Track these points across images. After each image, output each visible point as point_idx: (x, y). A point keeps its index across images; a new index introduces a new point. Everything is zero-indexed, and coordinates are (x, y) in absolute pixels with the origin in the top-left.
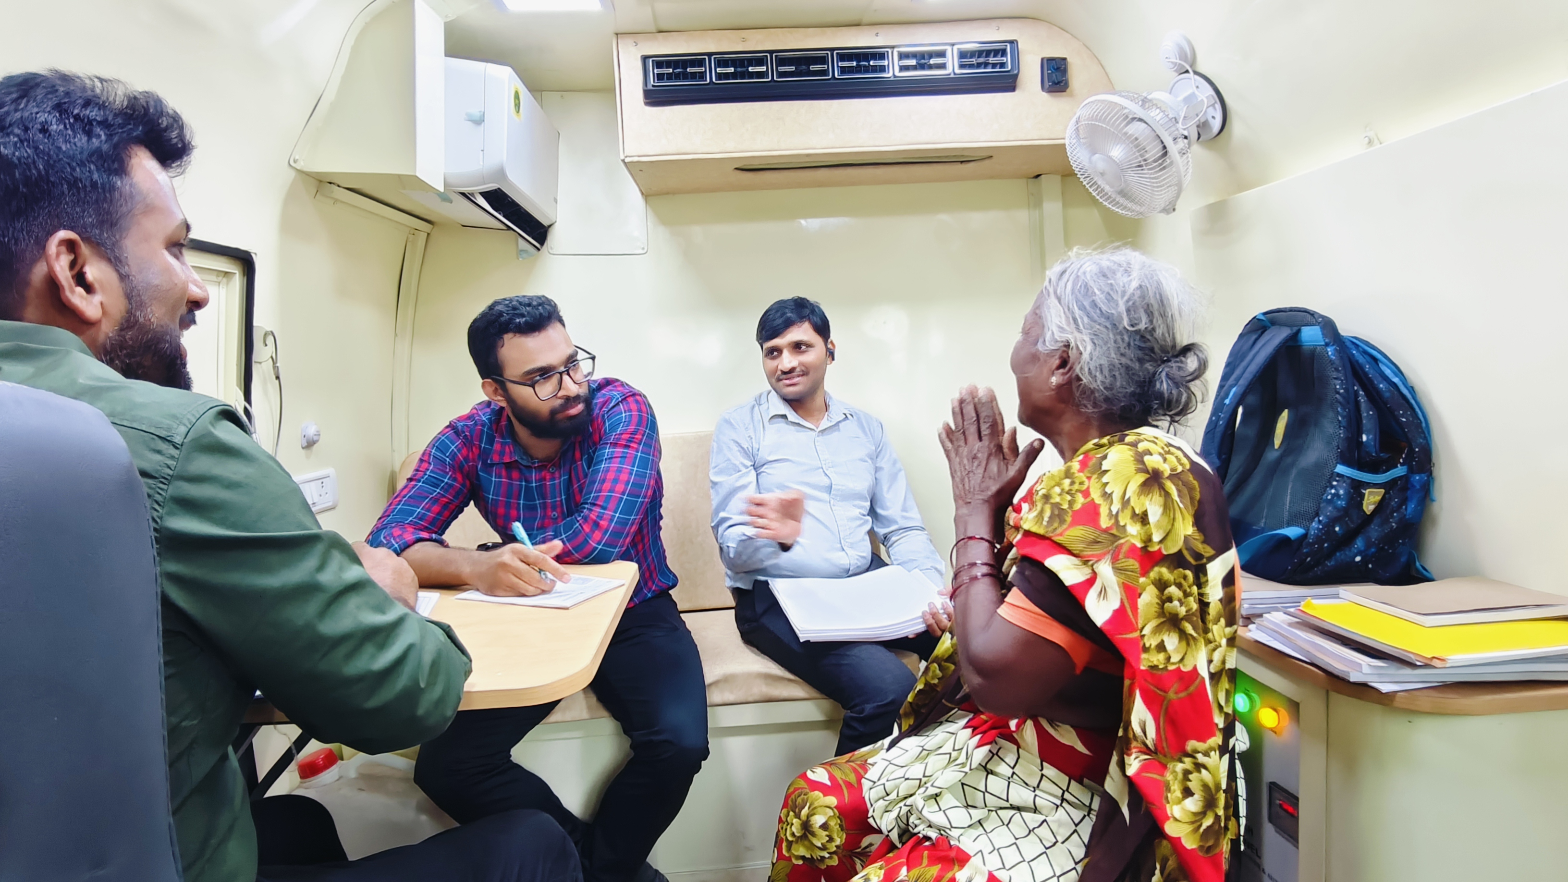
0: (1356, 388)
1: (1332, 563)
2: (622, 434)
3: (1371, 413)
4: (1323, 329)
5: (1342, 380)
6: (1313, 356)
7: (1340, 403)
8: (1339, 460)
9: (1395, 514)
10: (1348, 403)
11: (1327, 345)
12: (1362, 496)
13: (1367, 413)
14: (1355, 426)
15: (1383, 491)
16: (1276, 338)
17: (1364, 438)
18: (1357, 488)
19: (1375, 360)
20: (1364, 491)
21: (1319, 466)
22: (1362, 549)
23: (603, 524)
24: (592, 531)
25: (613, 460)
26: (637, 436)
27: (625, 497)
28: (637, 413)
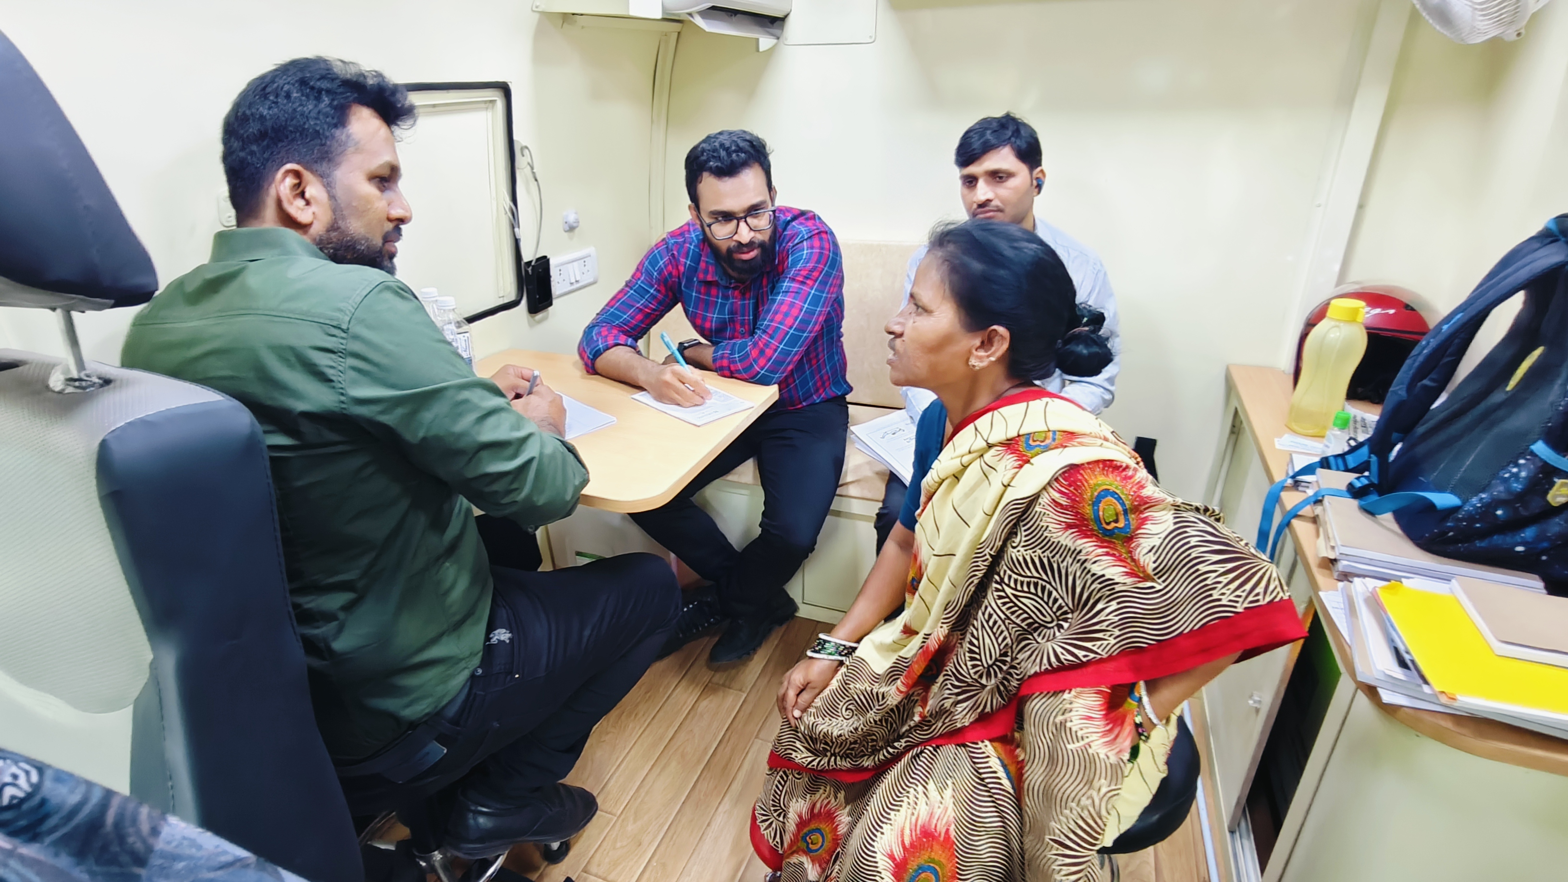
1: (1484, 544)
2: (801, 270)
8: (1544, 436)
12: (1552, 484)
18: (1547, 474)
20: (1556, 480)
21: (1520, 435)
22: (1530, 540)
23: (768, 351)
24: (758, 357)
25: (789, 294)
26: (814, 274)
27: (792, 331)
28: (819, 251)
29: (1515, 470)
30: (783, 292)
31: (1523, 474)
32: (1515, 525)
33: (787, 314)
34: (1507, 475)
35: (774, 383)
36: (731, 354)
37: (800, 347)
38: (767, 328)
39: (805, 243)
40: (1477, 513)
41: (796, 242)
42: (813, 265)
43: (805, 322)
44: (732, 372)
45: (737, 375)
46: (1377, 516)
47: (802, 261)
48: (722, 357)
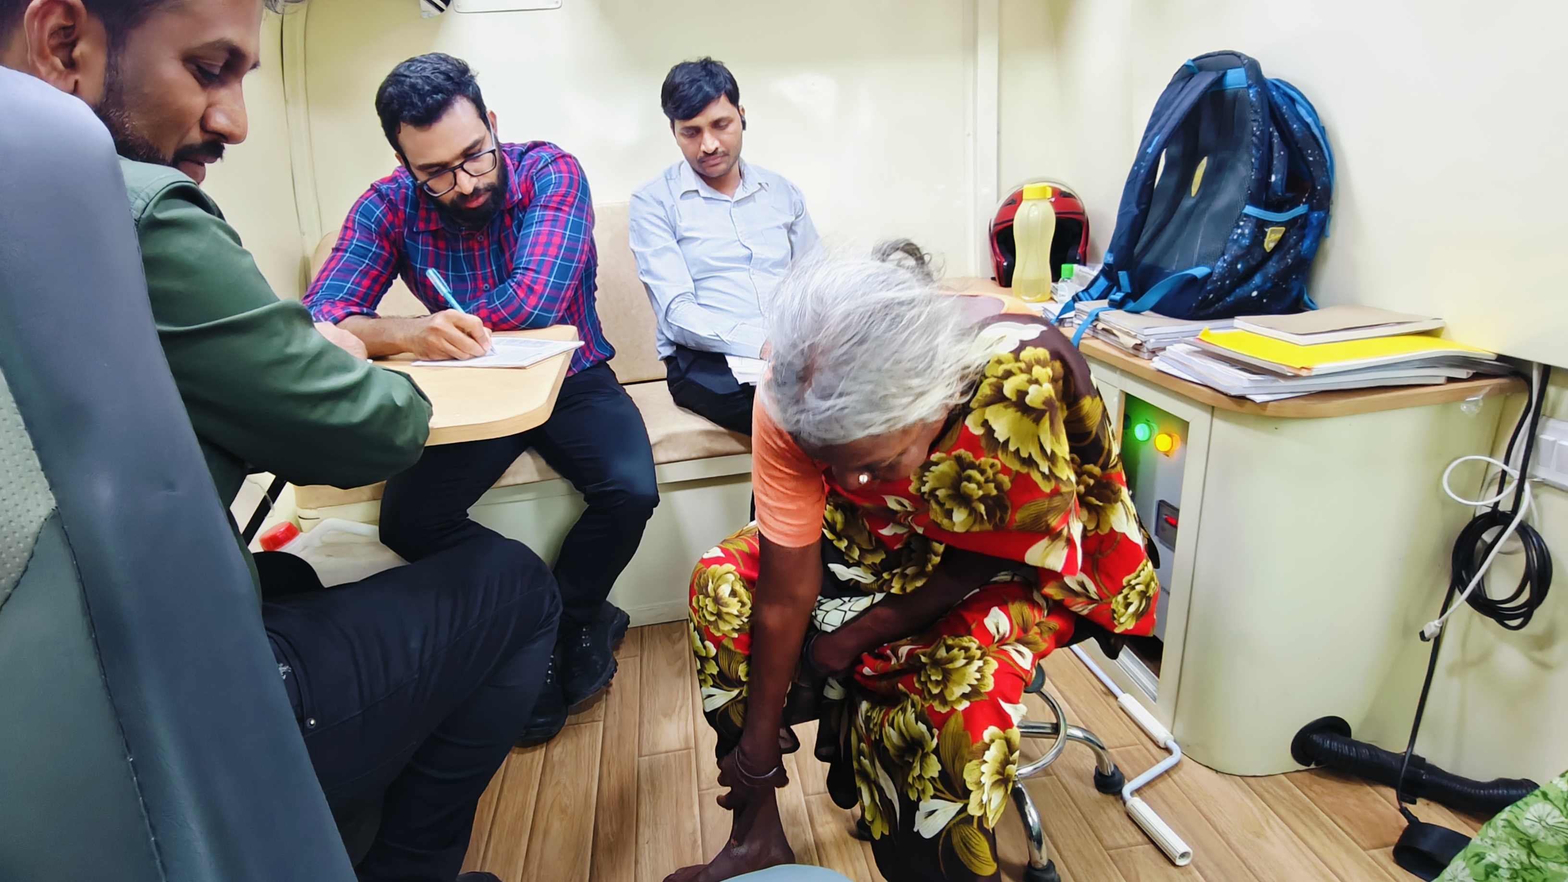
0: (1271, 129)
2: (553, 196)
3: (1282, 153)
4: (1247, 71)
5: (1259, 122)
6: (1237, 98)
7: (1255, 145)
8: (1248, 202)
9: (1292, 251)
10: (1263, 145)
11: (1249, 87)
12: (1264, 234)
13: (1279, 153)
14: (1266, 168)
15: (1283, 229)
16: (1203, 81)
17: (1273, 178)
18: (1261, 226)
19: (1293, 100)
20: (1266, 230)
21: (1231, 208)
22: (1259, 284)
23: (538, 288)
25: (544, 223)
26: (568, 199)
27: (561, 262)
28: (567, 175)
29: (1239, 231)
30: (536, 223)
32: (1249, 274)
33: (549, 242)
34: (1235, 237)
39: (549, 167)
40: (1224, 273)
41: (540, 166)
42: (565, 189)
47: (552, 186)
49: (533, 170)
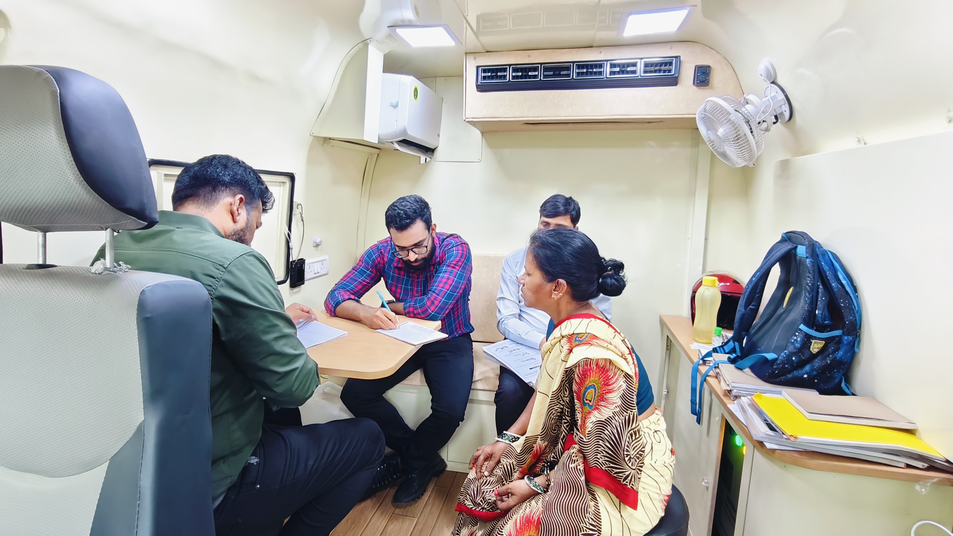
0: (818, 284)
1: (791, 376)
2: (453, 261)
3: (824, 299)
4: (807, 248)
5: (811, 279)
6: (800, 263)
7: (808, 291)
8: (802, 322)
9: (831, 356)
10: (813, 291)
11: (807, 258)
12: (811, 343)
13: (822, 300)
14: (813, 304)
15: (824, 342)
17: (817, 312)
18: (808, 339)
19: (835, 269)
20: (812, 341)
21: (794, 323)
22: (808, 371)
23: (436, 302)
24: (431, 305)
25: (446, 273)
26: (459, 263)
27: (448, 292)
28: (461, 252)
29: (795, 338)
30: (443, 272)
31: (799, 339)
32: (801, 364)
33: (445, 283)
34: (793, 341)
35: (439, 320)
36: (414, 305)
37: (453, 301)
38: (435, 290)
39: (454, 248)
40: (785, 360)
41: (449, 247)
42: (459, 259)
43: (456, 287)
44: (415, 314)
45: (418, 316)
46: (743, 370)
47: (453, 257)
48: (410, 306)
49: (446, 248)
